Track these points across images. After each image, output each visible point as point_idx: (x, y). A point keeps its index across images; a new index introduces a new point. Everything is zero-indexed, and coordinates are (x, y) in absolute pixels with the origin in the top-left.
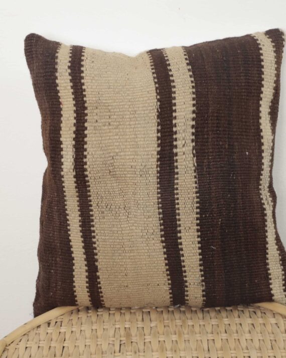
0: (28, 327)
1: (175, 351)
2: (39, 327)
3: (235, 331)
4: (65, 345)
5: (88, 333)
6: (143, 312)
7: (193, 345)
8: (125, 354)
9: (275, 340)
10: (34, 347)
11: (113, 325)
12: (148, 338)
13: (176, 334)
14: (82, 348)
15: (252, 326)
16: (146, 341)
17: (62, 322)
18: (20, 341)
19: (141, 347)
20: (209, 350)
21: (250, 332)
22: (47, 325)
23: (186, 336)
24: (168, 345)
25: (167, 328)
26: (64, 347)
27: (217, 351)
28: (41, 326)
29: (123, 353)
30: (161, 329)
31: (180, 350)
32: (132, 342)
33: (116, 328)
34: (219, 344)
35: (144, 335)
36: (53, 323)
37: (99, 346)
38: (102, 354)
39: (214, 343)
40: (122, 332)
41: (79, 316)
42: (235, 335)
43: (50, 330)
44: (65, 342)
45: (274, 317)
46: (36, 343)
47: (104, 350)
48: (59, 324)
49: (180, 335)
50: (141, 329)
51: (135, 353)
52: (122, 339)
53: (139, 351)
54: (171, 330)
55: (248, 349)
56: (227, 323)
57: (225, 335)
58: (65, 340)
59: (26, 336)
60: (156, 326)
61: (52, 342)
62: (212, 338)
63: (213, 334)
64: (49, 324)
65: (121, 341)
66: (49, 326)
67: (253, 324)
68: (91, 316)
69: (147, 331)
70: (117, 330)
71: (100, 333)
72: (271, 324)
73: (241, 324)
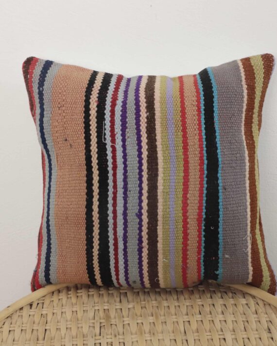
0: (11, 310)
1: (154, 334)
2: (21, 309)
3: (209, 312)
4: (47, 328)
5: (69, 315)
6: (120, 293)
7: (170, 327)
8: (105, 338)
9: (248, 321)
10: (18, 331)
11: (93, 307)
12: (127, 320)
13: (153, 316)
14: (63, 331)
15: (224, 307)
16: (125, 323)
17: (43, 303)
18: (4, 325)
19: (121, 330)
20: (185, 333)
21: (223, 313)
22: (29, 307)
23: (163, 318)
24: (146, 328)
25: (145, 309)
26: (46, 330)
27: (193, 333)
28: (23, 308)
29: (103, 337)
30: (138, 310)
31: (157, 333)
32: (111, 324)
33: (95, 310)
34: (194, 326)
35: (123, 317)
36: (34, 305)
37: (80, 329)
38: (83, 337)
39: (190, 324)
40: (101, 314)
41: (60, 298)
42: (210, 316)
43: (32, 312)
44: (47, 324)
45: (244, 298)
46: (19, 326)
47: (85, 333)
48: (40, 305)
49: (157, 318)
50: (119, 311)
51: (115, 336)
52: (102, 321)
53: (119, 335)
54: (149, 312)
55: (223, 331)
56: (200, 303)
57: (199, 316)
58: (47, 323)
59: (9, 319)
60: (134, 308)
61: (35, 325)
62: (188, 320)
63: (188, 315)
64: (31, 305)
65: (100, 323)
66: (31, 308)
67: (225, 305)
68: (71, 297)
69: (125, 313)
70: (97, 312)
71: (80, 314)
72: (242, 304)
73: (214, 305)
